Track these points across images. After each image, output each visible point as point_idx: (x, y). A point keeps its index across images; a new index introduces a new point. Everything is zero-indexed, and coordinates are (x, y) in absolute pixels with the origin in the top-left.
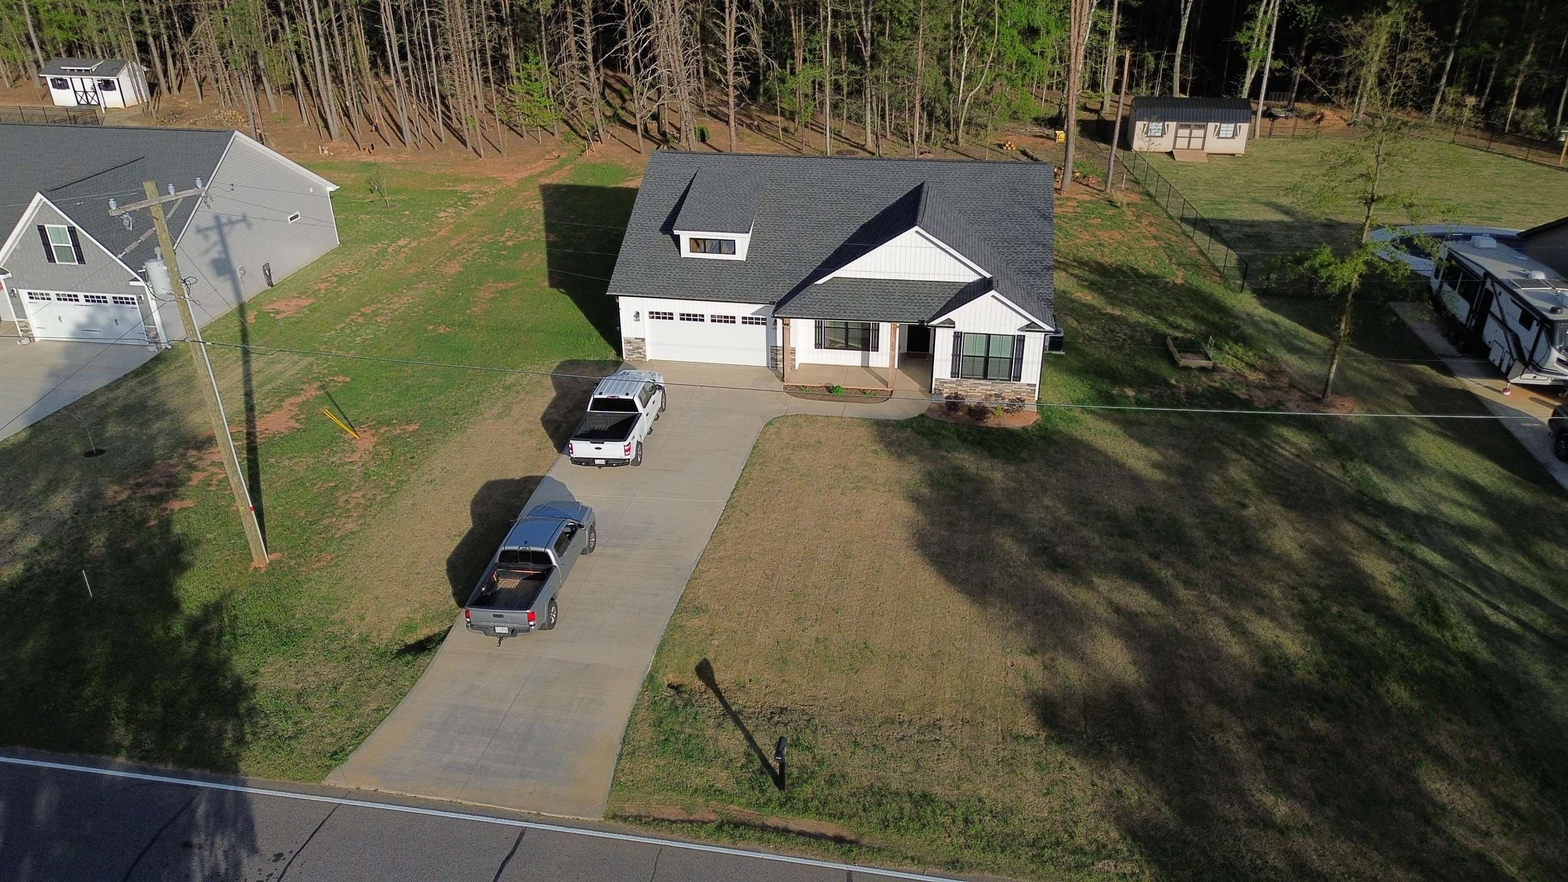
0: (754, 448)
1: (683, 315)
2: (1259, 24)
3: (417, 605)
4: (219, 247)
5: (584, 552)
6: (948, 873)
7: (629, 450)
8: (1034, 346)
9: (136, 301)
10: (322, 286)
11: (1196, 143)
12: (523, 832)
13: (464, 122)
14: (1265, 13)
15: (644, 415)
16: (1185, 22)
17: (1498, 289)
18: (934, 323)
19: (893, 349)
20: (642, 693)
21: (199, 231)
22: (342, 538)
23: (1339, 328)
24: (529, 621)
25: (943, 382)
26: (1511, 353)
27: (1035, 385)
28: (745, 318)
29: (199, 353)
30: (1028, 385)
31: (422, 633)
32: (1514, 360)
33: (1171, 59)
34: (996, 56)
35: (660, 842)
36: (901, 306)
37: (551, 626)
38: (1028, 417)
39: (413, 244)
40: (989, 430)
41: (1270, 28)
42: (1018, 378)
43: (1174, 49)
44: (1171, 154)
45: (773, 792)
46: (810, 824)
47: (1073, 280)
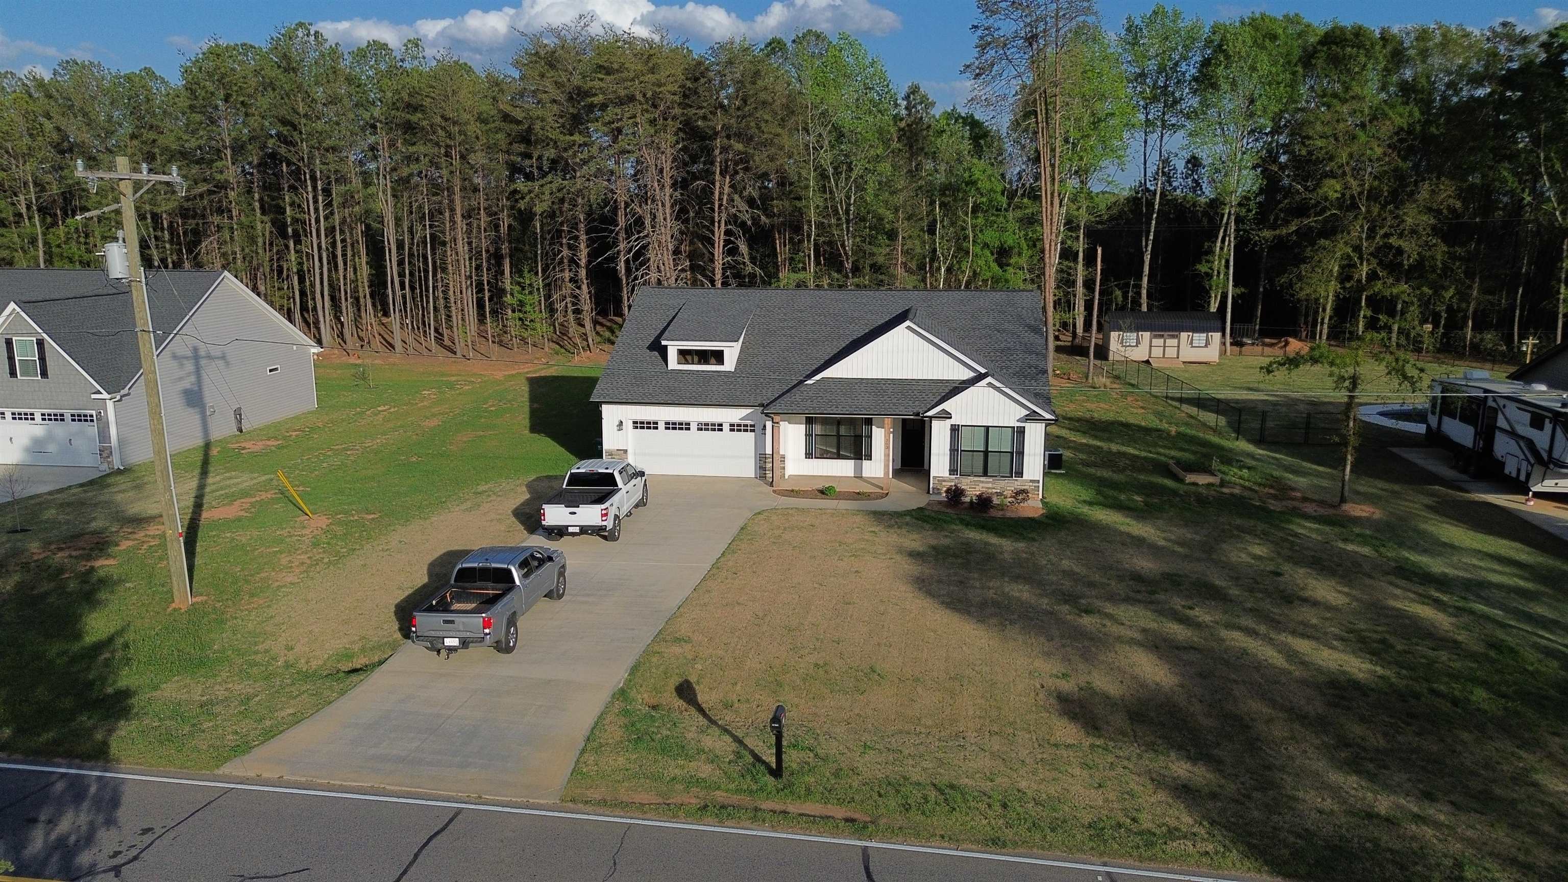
0: (742, 529)
1: (669, 424)
2: (1217, 258)
3: (357, 638)
4: (193, 379)
7: (606, 515)
8: (1035, 436)
9: (95, 418)
10: (294, 434)
11: (1171, 352)
12: (459, 812)
13: (456, 341)
14: (1222, 249)
15: (623, 491)
16: (1147, 258)
18: (930, 414)
19: (887, 448)
20: (612, 703)
22: (279, 587)
24: (484, 628)
25: (941, 480)
26: (1528, 460)
27: (1038, 481)
28: (733, 425)
29: (148, 345)
30: (1031, 481)
31: (358, 663)
32: (1532, 466)
34: (971, 274)
35: (629, 821)
36: (895, 401)
37: (508, 650)
38: (1033, 507)
39: (392, 410)
40: (994, 519)
41: (1227, 262)
42: (1020, 474)
43: (1140, 277)
44: (1148, 362)
45: (770, 780)
46: (813, 808)
47: (1068, 432)
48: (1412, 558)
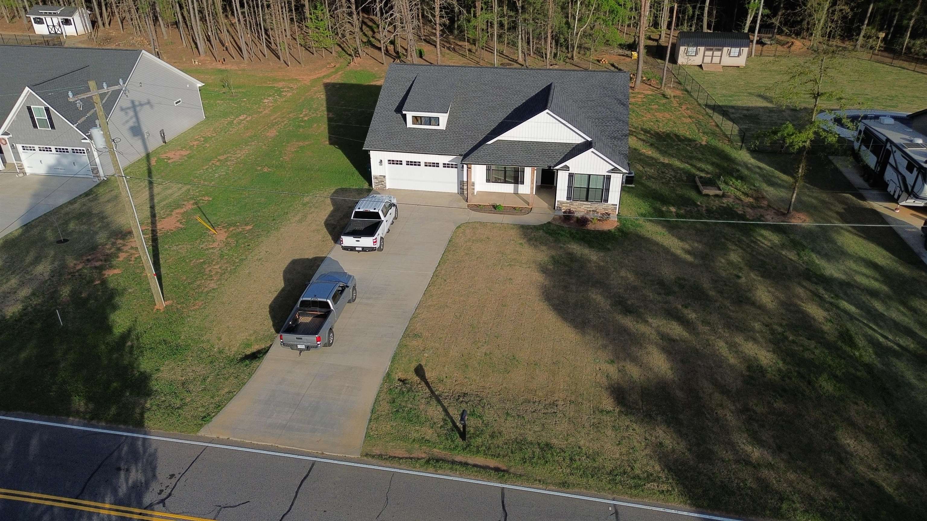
0: (450, 241)
1: (408, 162)
3: (252, 332)
4: (134, 120)
5: (349, 302)
6: (560, 489)
7: (376, 242)
8: (617, 181)
9: (85, 151)
10: (195, 143)
11: (716, 60)
12: (314, 463)
13: (278, 45)
15: (385, 221)
17: (894, 149)
18: (557, 167)
19: (532, 183)
20: (383, 384)
21: (122, 109)
22: (208, 292)
23: (798, 172)
24: (317, 341)
25: (562, 203)
26: (900, 187)
27: (616, 205)
28: (445, 164)
29: (123, 183)
30: (612, 205)
31: (254, 348)
32: (902, 192)
33: (702, 9)
34: (596, 6)
35: (393, 470)
36: (537, 157)
37: (330, 345)
38: (611, 225)
39: (248, 119)
40: (589, 232)
42: (606, 201)
43: (704, 2)
44: (701, 66)
45: (459, 441)
46: (480, 460)
47: (640, 143)
48: (817, 261)
